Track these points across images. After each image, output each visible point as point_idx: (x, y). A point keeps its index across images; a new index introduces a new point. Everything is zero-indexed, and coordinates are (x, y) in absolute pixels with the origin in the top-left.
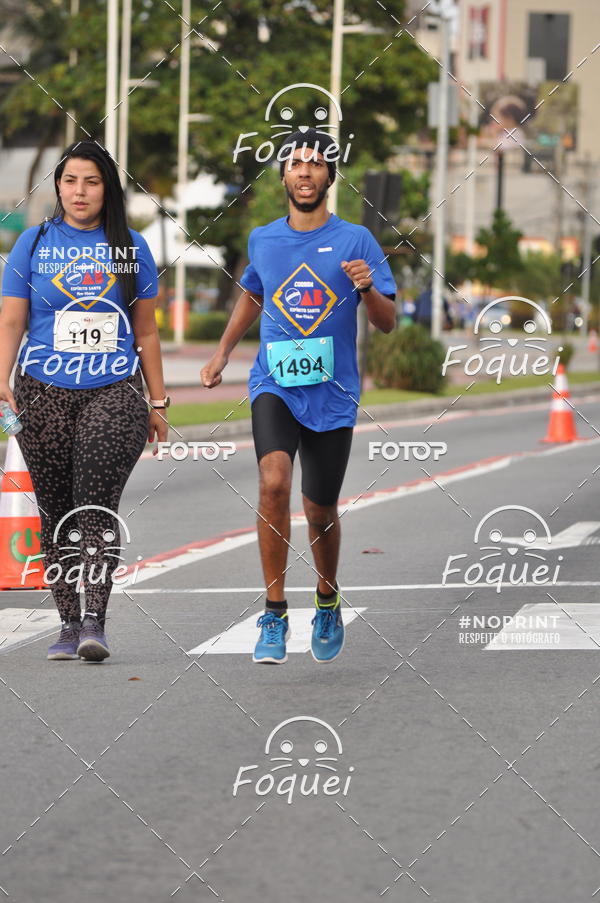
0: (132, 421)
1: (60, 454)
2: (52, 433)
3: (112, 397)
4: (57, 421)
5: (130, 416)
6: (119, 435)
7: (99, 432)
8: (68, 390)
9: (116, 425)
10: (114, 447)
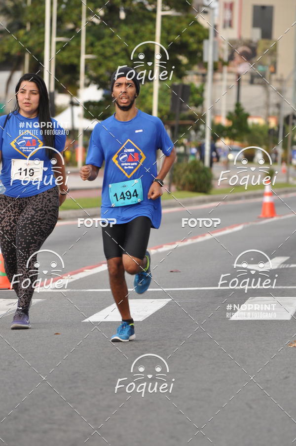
0: (46, 213)
1: (11, 232)
2: (7, 222)
3: (37, 202)
4: (10, 216)
5: (45, 211)
6: (38, 222)
7: (28, 220)
9: (38, 216)
10: (34, 228)
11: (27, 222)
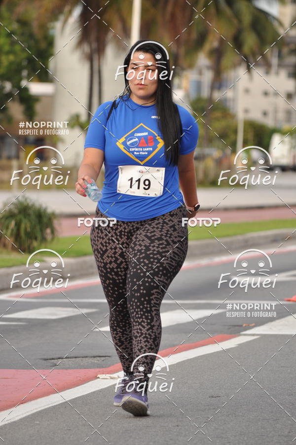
0: (168, 244)
1: (118, 271)
2: (112, 257)
3: (153, 228)
4: (115, 248)
5: (167, 241)
6: (156, 254)
7: (141, 253)
8: (123, 222)
9: (155, 247)
10: (152, 263)
11: (141, 256)
